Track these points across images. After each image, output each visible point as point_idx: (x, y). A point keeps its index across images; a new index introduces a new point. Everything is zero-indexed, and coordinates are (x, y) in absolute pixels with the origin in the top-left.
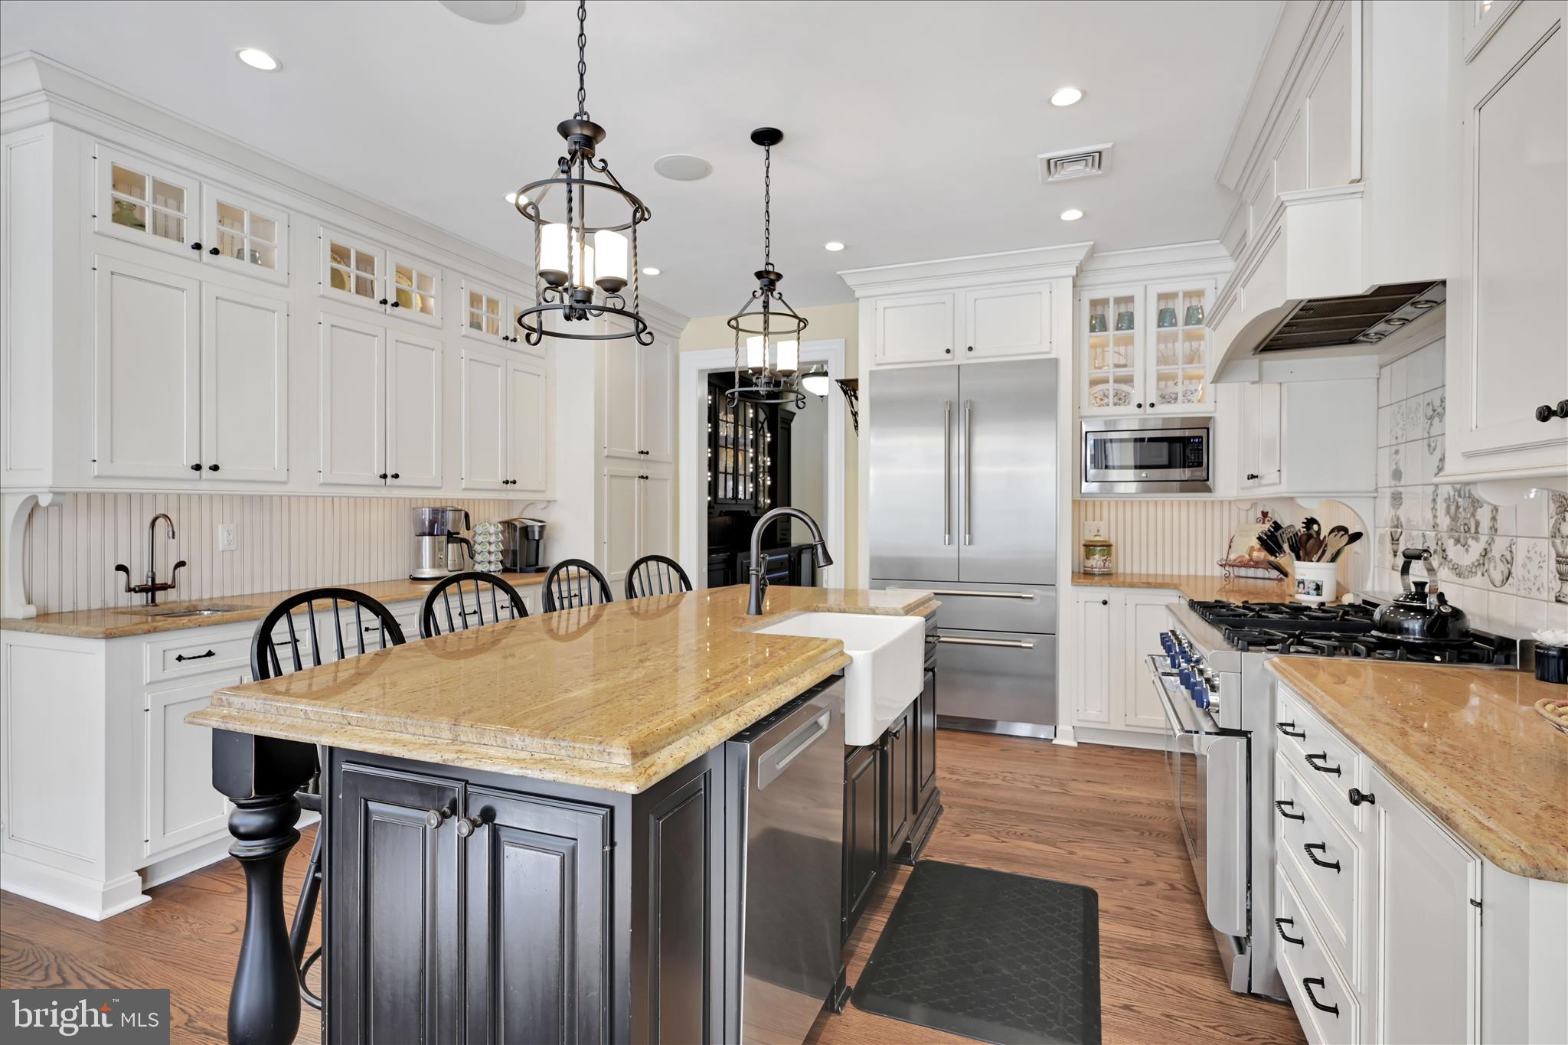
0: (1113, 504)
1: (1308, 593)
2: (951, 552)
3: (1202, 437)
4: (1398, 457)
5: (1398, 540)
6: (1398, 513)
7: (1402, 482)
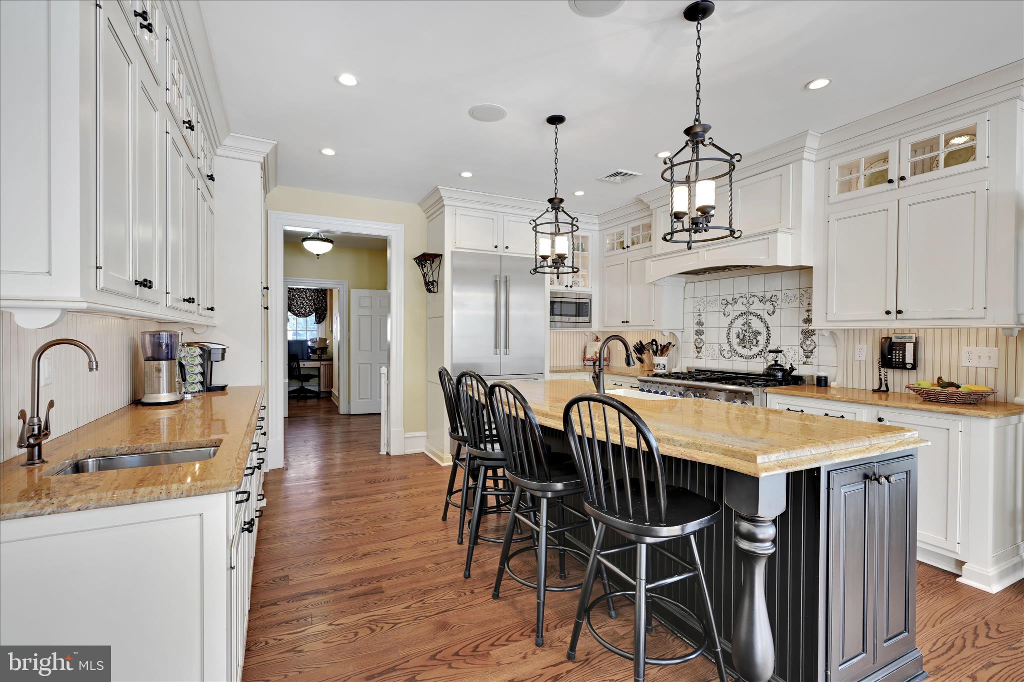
0: (566, 333)
1: (662, 369)
2: (495, 359)
3: (588, 303)
4: (700, 317)
5: (701, 347)
6: (701, 337)
7: (704, 326)
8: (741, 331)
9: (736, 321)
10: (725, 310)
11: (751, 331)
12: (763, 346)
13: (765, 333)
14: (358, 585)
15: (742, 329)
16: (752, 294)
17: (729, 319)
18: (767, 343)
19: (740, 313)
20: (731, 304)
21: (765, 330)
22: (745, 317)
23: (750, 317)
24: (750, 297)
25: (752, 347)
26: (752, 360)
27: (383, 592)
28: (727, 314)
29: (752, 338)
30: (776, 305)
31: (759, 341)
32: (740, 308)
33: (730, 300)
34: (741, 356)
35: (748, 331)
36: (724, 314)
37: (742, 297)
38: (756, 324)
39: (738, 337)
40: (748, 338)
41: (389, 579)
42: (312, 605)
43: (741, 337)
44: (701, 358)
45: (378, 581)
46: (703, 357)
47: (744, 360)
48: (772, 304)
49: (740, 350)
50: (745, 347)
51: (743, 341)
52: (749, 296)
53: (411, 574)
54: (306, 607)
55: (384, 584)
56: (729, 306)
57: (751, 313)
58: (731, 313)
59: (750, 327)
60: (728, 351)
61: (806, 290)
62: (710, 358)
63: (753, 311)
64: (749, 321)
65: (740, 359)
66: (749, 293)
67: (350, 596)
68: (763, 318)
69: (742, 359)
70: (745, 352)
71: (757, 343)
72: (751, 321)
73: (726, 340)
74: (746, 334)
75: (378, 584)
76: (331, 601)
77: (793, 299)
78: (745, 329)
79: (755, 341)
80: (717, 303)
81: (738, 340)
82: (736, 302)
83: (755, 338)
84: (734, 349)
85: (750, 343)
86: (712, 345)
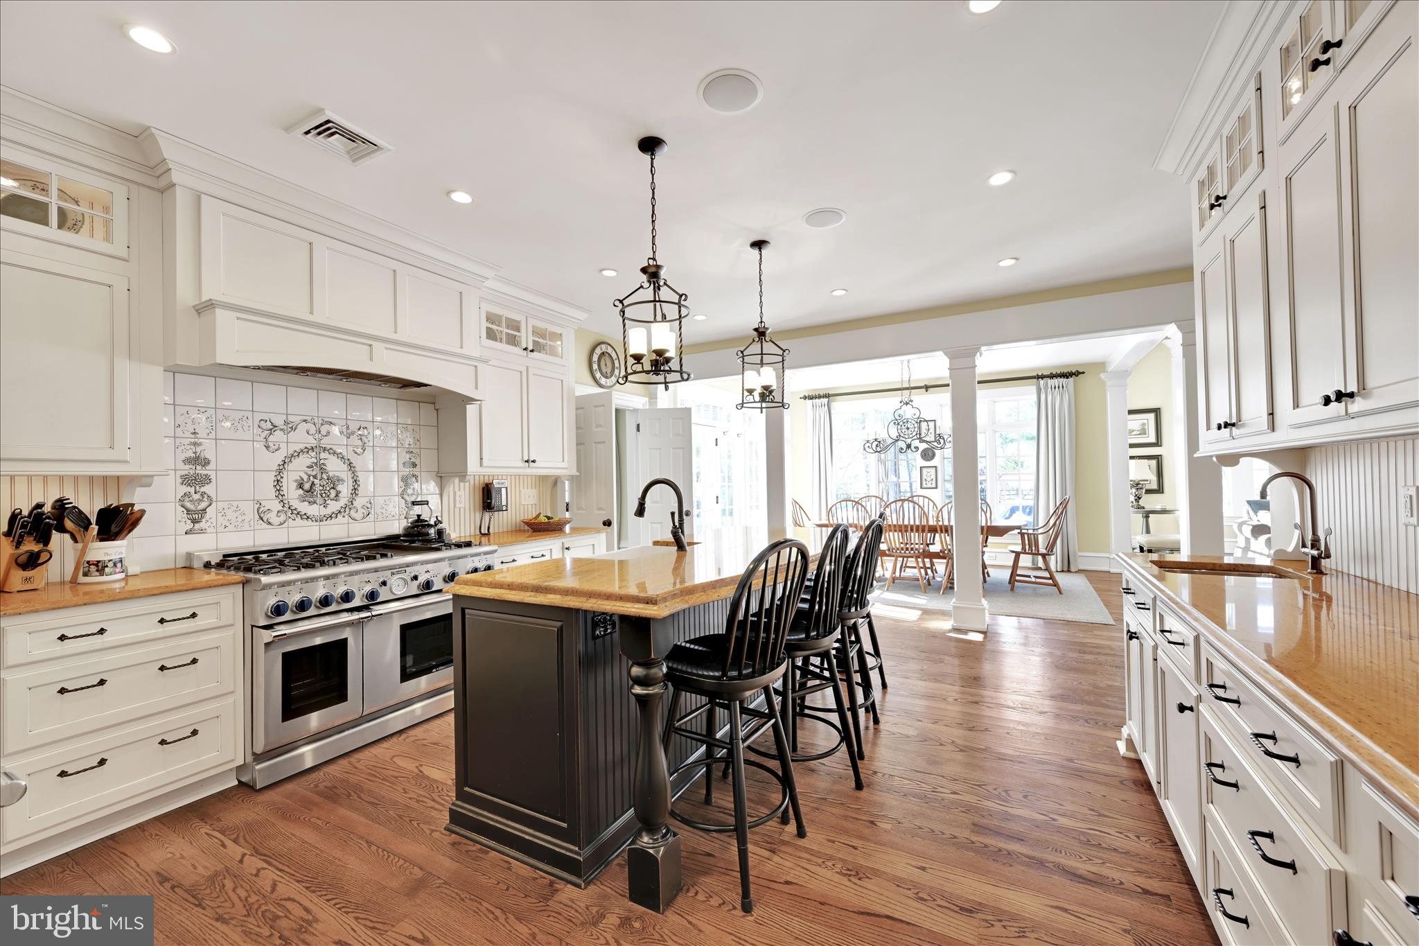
4: (198, 449)
5: (205, 510)
6: (203, 489)
7: (212, 466)
8: (305, 478)
9: (296, 461)
10: (270, 439)
11: (325, 476)
12: (347, 499)
13: (351, 481)
14: (1005, 852)
15: (307, 474)
16: (326, 420)
17: (279, 457)
18: (354, 495)
19: (302, 446)
20: (281, 430)
21: (350, 476)
22: (313, 454)
23: (323, 455)
24: (322, 424)
25: (327, 502)
26: (329, 522)
27: (974, 824)
28: (273, 447)
29: (328, 488)
30: (366, 440)
31: (340, 492)
32: (301, 438)
33: (279, 421)
34: (308, 517)
35: (319, 477)
36: (267, 447)
37: (305, 421)
38: (335, 467)
39: (301, 486)
40: (321, 488)
41: (955, 837)
42: (1081, 858)
43: (307, 486)
44: (202, 531)
45: (973, 842)
46: (209, 530)
47: (315, 523)
48: (361, 439)
49: (304, 507)
50: (315, 502)
51: (308, 492)
52: (321, 422)
53: (920, 828)
54: (1090, 860)
55: (964, 834)
56: (278, 434)
57: (325, 449)
58: (283, 446)
59: (323, 470)
60: (278, 512)
61: (405, 426)
62: (231, 528)
63: (329, 447)
64: (322, 462)
65: (305, 522)
66: (318, 417)
67: (1022, 842)
68: (346, 458)
69: (309, 523)
70: (314, 510)
71: (337, 495)
72: (326, 462)
73: (272, 493)
74: (316, 481)
75: (974, 838)
76: (1050, 849)
77: (389, 435)
78: (314, 473)
79: (333, 493)
80: (247, 425)
81: (301, 491)
82: (293, 429)
83: (333, 488)
84: (292, 508)
85: (324, 495)
86: (235, 504)
